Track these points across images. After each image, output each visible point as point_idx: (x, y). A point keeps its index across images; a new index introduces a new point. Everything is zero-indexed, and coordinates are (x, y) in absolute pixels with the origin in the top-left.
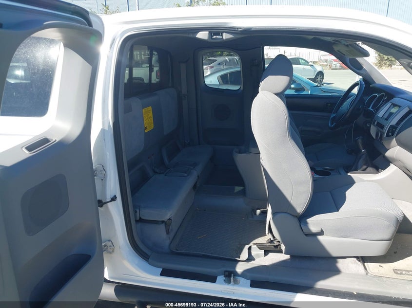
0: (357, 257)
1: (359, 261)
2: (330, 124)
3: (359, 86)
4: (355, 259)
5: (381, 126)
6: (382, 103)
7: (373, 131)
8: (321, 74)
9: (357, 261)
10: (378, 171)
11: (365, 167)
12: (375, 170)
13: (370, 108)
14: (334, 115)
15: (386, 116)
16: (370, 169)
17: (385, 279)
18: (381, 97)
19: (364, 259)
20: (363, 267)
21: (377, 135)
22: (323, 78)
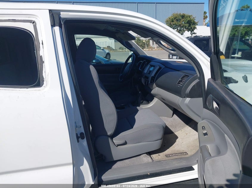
0: (146, 153)
1: (148, 155)
2: (120, 80)
3: (132, 57)
4: (146, 154)
5: (147, 78)
6: (145, 66)
7: (143, 81)
8: (108, 54)
9: (147, 155)
10: (149, 102)
11: (142, 101)
12: (147, 102)
13: (139, 69)
14: (121, 75)
15: (148, 72)
16: (144, 102)
17: (162, 162)
18: (144, 62)
19: (150, 153)
20: (150, 158)
21: (145, 83)
22: (110, 57)
